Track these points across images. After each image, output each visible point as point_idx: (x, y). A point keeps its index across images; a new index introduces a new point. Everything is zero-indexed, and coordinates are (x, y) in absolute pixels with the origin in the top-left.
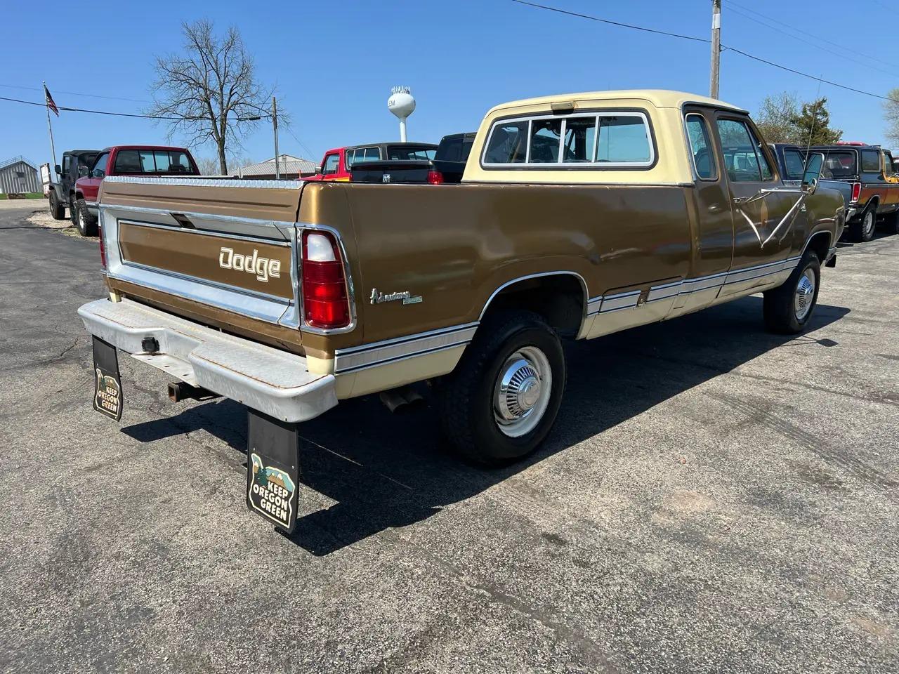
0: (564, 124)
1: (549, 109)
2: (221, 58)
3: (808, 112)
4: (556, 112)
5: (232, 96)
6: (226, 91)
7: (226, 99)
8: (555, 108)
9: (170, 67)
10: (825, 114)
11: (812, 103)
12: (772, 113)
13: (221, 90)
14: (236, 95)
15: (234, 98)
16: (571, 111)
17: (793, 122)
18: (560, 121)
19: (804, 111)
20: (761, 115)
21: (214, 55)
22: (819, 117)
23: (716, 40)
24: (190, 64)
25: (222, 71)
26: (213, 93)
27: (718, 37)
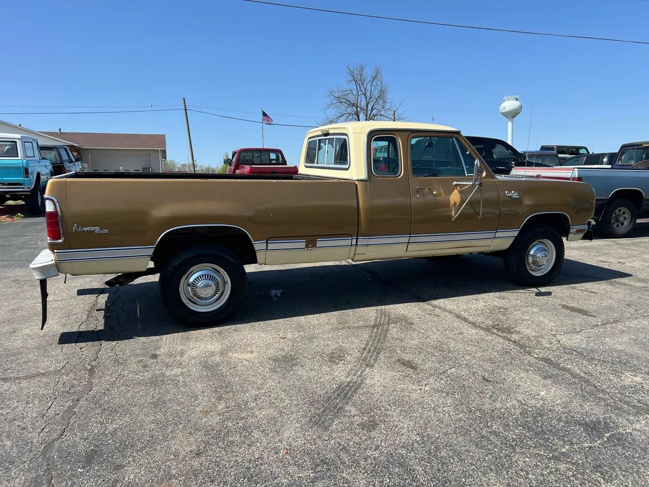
1: (320, 133)
2: (369, 86)
5: (372, 110)
6: (370, 107)
7: (369, 112)
9: (336, 95)
13: (367, 107)
14: (375, 110)
15: (374, 112)
21: (365, 84)
24: (349, 92)
25: (368, 95)
26: (362, 109)
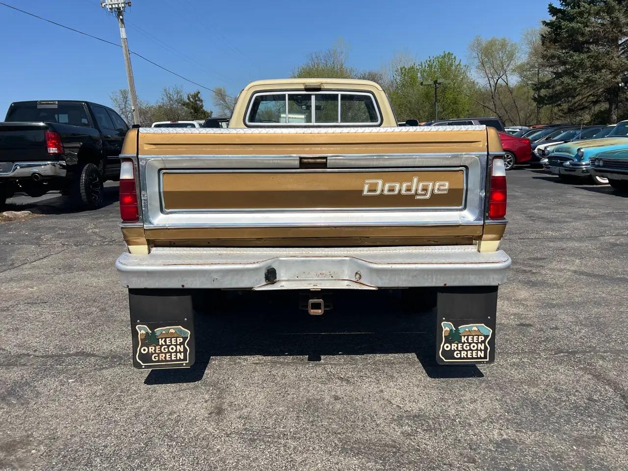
0: (313, 98)
1: (303, 87)
3: (191, 99)
4: (306, 90)
8: (308, 87)
10: (201, 101)
11: (193, 93)
12: (170, 99)
16: (319, 90)
17: (184, 105)
18: (310, 95)
19: (189, 99)
20: (163, 99)
22: (198, 102)
23: (125, 46)
27: (126, 44)
